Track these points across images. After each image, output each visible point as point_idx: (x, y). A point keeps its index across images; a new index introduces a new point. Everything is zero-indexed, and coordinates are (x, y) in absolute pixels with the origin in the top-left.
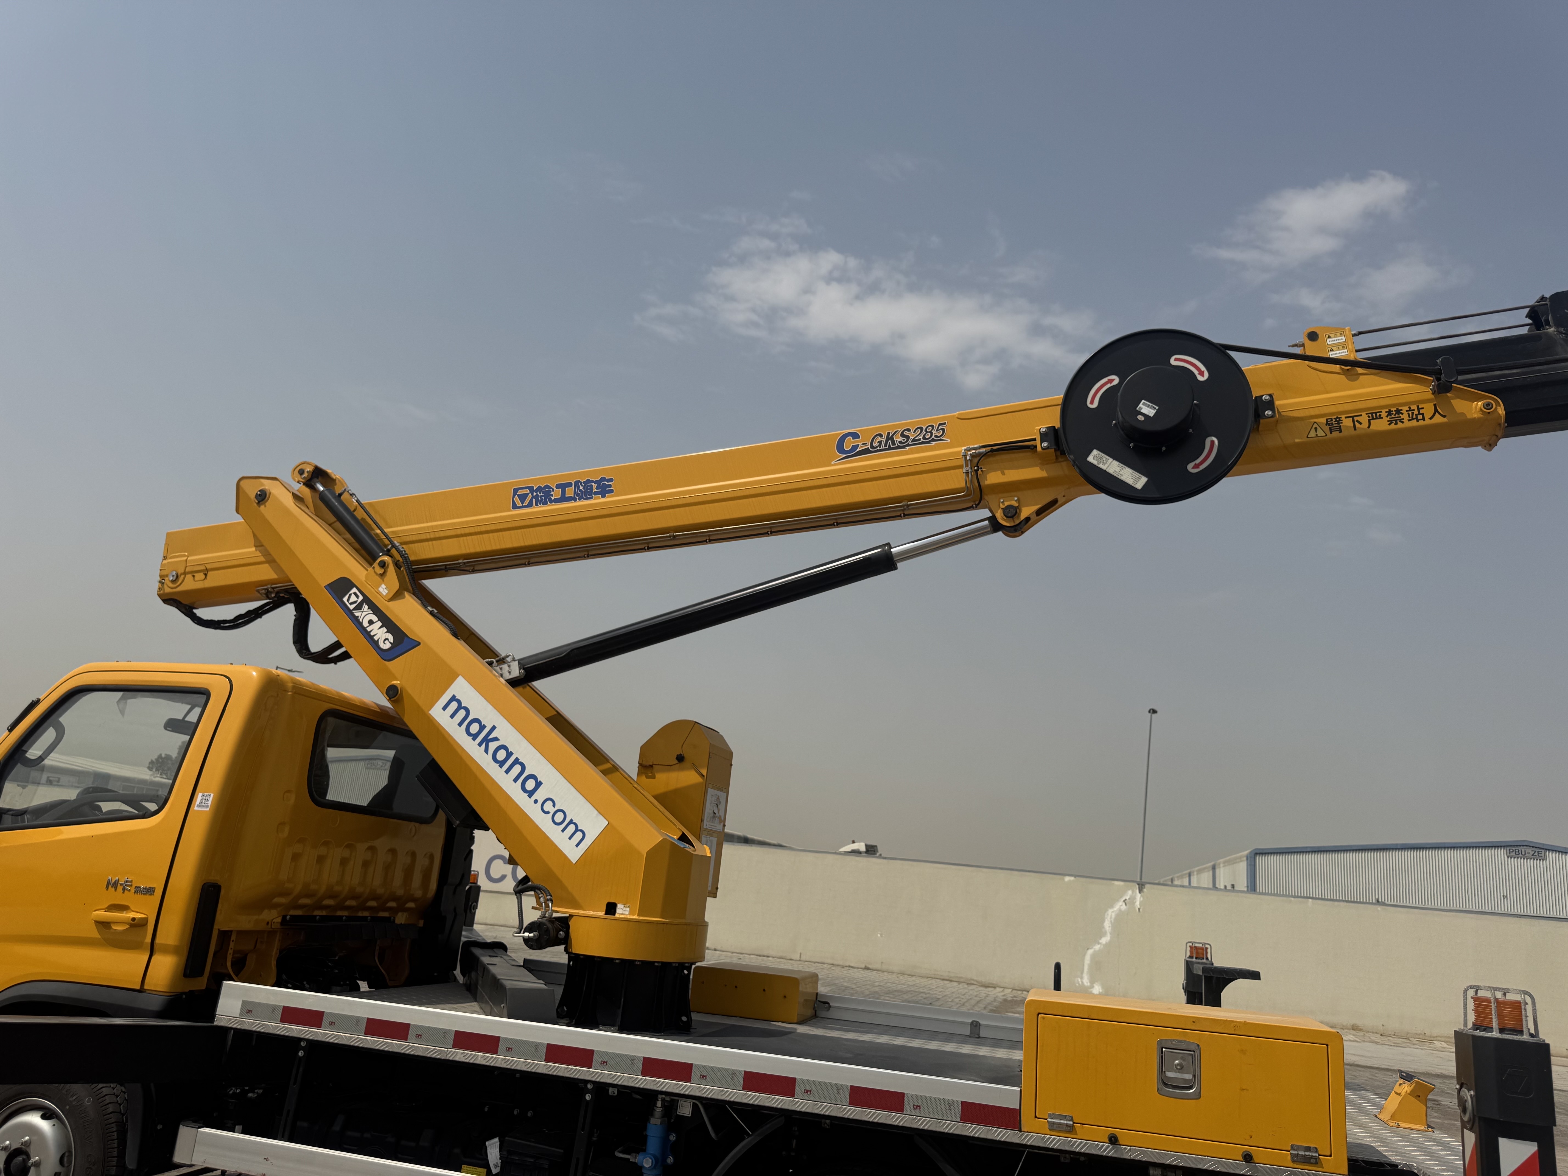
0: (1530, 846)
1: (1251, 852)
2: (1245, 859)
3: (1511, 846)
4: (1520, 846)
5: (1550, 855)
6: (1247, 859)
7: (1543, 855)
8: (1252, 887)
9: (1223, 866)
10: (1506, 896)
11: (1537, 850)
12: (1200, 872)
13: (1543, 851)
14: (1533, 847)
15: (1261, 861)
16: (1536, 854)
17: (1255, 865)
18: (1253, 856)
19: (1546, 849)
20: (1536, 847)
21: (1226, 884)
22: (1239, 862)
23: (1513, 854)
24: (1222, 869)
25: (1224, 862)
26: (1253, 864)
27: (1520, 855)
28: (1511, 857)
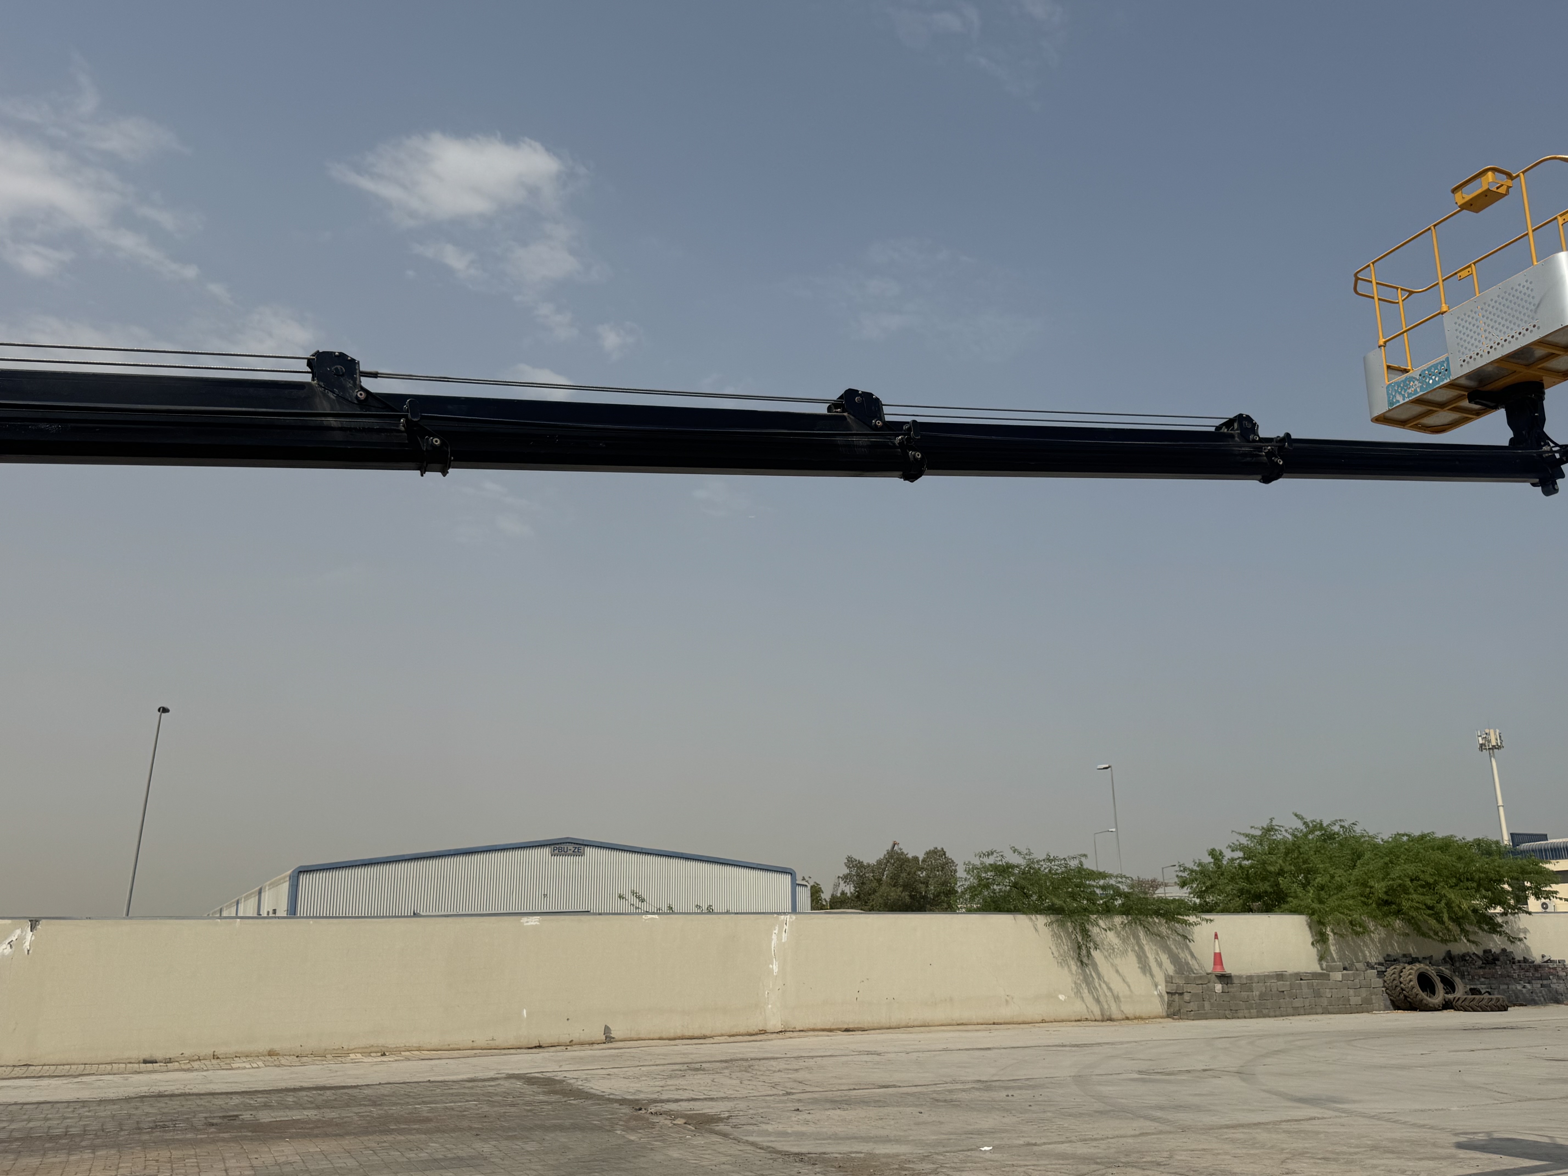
0: (572, 843)
1: (293, 872)
2: (288, 879)
3: (555, 844)
4: (564, 843)
5: (588, 850)
6: (290, 879)
7: (582, 851)
8: (292, 911)
9: (269, 889)
10: (547, 895)
11: (577, 846)
12: (247, 898)
13: (582, 847)
14: (574, 843)
15: (304, 879)
16: (576, 850)
17: (297, 885)
18: (297, 875)
19: (585, 845)
20: (577, 844)
21: (269, 910)
22: (283, 883)
23: (556, 852)
24: (267, 893)
25: (270, 885)
26: (295, 883)
27: (563, 852)
28: (555, 855)
